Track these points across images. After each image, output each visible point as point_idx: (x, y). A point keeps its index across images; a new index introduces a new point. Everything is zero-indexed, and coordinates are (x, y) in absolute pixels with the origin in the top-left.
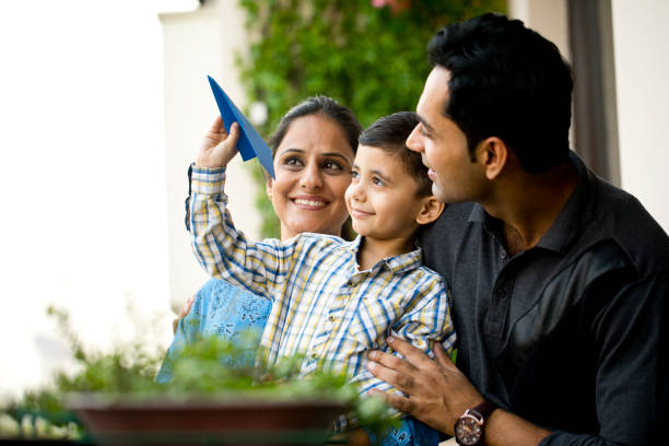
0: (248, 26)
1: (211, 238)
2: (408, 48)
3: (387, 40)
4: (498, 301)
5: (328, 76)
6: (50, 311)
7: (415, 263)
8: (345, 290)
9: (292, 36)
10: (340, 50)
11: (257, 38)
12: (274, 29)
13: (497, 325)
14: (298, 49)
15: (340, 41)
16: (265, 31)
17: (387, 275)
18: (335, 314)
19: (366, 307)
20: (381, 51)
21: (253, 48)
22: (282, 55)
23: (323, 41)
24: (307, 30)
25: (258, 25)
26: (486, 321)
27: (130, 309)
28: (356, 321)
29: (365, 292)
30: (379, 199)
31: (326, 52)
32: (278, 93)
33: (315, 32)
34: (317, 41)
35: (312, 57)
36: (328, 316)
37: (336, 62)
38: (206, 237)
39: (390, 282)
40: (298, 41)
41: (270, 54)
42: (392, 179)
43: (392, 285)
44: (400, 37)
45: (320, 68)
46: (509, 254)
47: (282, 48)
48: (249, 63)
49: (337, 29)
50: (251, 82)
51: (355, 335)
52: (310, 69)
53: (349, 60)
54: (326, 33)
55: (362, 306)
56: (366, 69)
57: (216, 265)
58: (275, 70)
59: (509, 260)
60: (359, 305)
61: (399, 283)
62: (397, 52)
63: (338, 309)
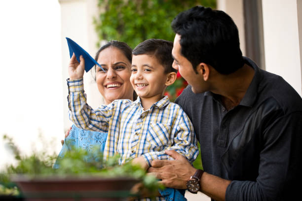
0: (99, 5)
1: (83, 112)
2: (171, 16)
3: (162, 12)
4: (222, 130)
5: (135, 28)
6: (5, 137)
7: (167, 101)
8: (140, 120)
9: (119, 10)
10: (141, 16)
11: (103, 11)
12: (111, 7)
13: (223, 141)
14: (122, 16)
15: (141, 12)
16: (107, 8)
17: (157, 111)
18: (138, 132)
19: (152, 128)
20: (159, 17)
21: (101, 15)
22: (114, 18)
23: (133, 12)
24: (126, 7)
25: (103, 5)
26: (218, 139)
27: (40, 136)
28: (148, 135)
29: (150, 121)
30: (149, 77)
31: (135, 17)
32: (113, 36)
33: (129, 8)
34: (130, 13)
35: (128, 20)
36: (135, 133)
37: (139, 22)
38: (81, 112)
39: (159, 113)
40: (121, 12)
41: (109, 18)
42: (154, 67)
43: (161, 115)
44: (168, 11)
45: (132, 25)
46: (226, 109)
47: (115, 15)
48: (100, 22)
49: (139, 7)
50: (100, 31)
51: (149, 141)
52: (127, 25)
53: (145, 21)
54: (134, 9)
55: (150, 128)
56: (152, 25)
57: (86, 123)
58: (112, 25)
59: (226, 112)
60: (148, 127)
61: (163, 113)
62: (167, 18)
63: (139, 129)
